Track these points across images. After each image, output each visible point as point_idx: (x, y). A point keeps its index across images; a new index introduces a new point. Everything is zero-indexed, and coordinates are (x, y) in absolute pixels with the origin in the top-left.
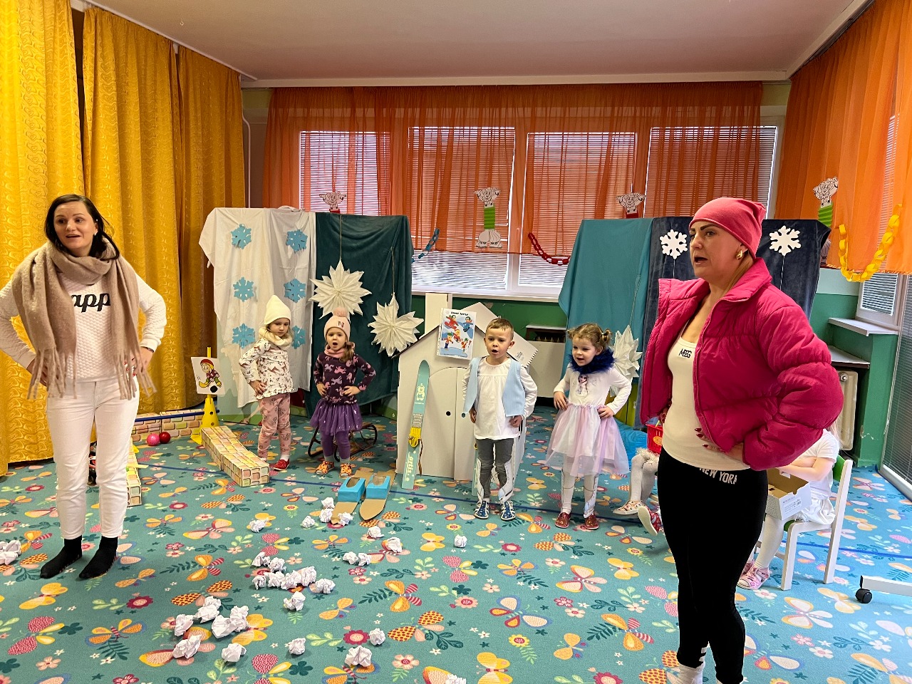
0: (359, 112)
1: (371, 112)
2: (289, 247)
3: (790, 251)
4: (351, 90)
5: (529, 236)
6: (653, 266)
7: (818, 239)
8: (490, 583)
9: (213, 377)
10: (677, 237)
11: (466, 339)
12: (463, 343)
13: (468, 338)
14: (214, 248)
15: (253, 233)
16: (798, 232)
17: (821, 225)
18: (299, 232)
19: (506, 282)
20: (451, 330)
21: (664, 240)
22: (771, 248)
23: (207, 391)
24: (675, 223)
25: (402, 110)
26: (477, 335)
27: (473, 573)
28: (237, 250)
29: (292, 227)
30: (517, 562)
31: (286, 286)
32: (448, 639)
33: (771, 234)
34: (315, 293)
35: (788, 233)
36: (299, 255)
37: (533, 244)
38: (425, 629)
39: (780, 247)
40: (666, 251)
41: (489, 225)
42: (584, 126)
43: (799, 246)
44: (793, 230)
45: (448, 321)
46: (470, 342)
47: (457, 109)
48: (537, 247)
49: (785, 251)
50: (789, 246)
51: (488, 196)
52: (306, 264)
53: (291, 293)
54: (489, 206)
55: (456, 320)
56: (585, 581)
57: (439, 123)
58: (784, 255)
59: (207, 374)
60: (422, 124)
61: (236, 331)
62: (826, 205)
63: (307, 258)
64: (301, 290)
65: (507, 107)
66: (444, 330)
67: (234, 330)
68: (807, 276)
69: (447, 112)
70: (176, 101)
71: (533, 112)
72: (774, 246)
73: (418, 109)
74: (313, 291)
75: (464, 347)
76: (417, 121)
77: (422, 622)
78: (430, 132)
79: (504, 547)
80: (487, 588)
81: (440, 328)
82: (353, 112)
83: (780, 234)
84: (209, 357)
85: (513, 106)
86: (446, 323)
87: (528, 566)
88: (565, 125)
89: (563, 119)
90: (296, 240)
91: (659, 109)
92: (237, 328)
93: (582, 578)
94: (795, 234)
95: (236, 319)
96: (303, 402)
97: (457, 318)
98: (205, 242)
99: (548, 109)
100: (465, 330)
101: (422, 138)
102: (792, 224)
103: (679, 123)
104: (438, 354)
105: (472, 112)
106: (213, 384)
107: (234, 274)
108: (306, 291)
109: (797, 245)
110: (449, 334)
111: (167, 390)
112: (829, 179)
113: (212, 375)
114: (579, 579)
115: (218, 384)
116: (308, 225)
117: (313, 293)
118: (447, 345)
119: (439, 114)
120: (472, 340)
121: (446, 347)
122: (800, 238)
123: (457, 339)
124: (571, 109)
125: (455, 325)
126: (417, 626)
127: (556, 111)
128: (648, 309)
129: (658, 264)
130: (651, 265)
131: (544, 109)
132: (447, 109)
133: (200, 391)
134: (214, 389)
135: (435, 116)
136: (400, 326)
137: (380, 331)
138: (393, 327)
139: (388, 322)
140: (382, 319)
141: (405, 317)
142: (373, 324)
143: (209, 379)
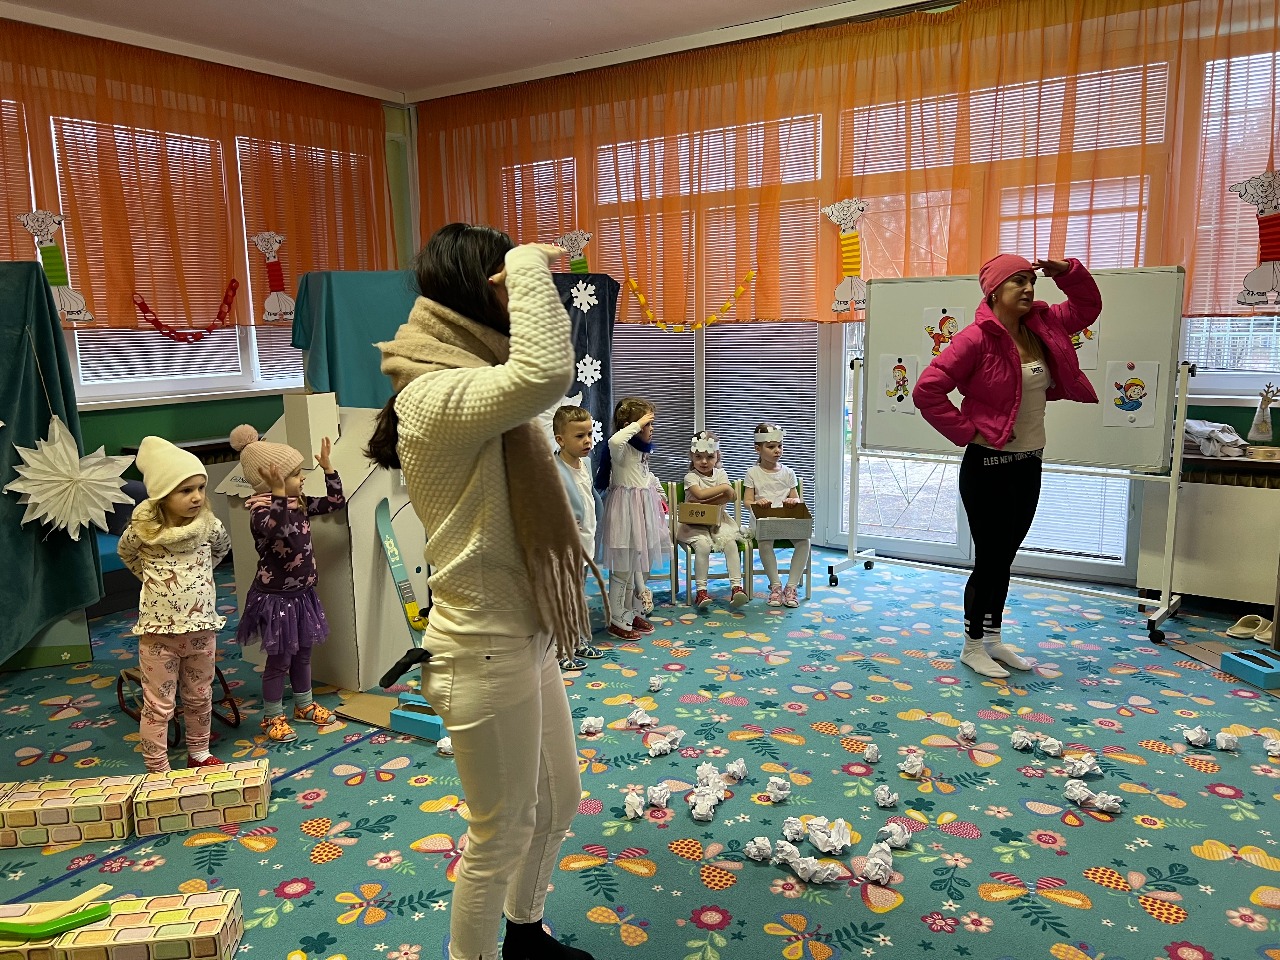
3: (590, 308)
5: (132, 298)
7: (611, 295)
16: (594, 287)
22: (574, 304)
30: (713, 671)
33: (572, 290)
35: (586, 289)
39: (582, 304)
43: (596, 302)
44: (590, 285)
49: (585, 308)
50: (589, 303)
56: (768, 653)
58: (585, 312)
62: (578, 258)
72: (577, 303)
77: (834, 733)
80: (767, 693)
83: (579, 290)
94: (591, 289)
102: (589, 279)
122: (597, 294)
136: (91, 477)
137: (45, 497)
138: (79, 481)
139: (64, 476)
140: (45, 472)
141: (92, 459)
142: (16, 486)
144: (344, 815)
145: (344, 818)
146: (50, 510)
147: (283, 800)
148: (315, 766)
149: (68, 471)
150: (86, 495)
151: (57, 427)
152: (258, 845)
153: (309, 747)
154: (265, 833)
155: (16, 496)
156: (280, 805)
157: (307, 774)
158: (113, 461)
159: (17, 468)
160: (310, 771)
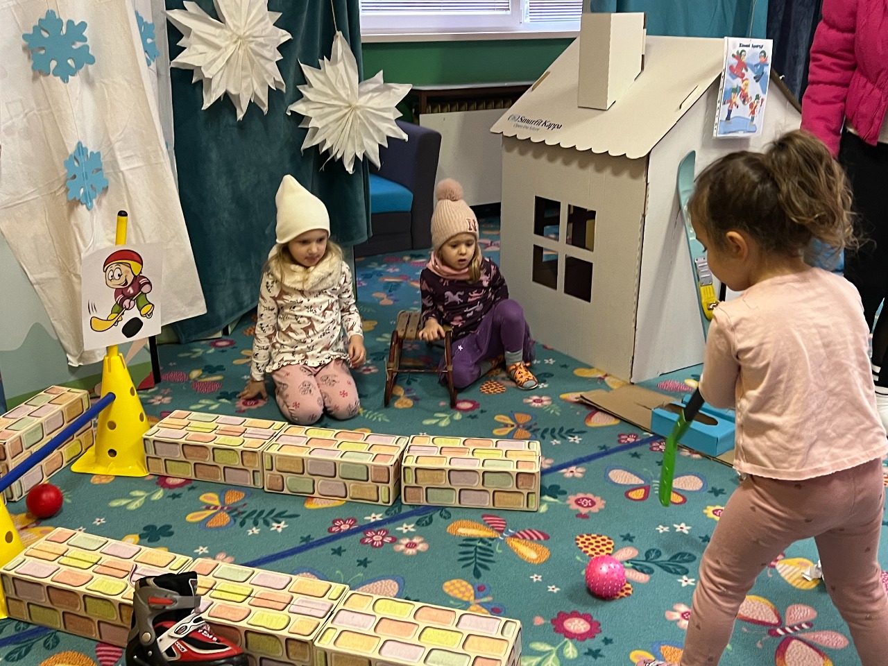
9: (130, 297)
11: (757, 97)
12: (751, 106)
13: (762, 96)
20: (738, 82)
23: (112, 338)
45: (734, 62)
46: (762, 100)
55: (744, 59)
59: (118, 292)
64: (149, 40)
66: (728, 82)
75: (753, 113)
81: (722, 79)
86: (730, 68)
100: (757, 78)
104: (717, 134)
110: (735, 90)
113: (132, 290)
118: (730, 112)
120: (764, 96)
121: (728, 118)
123: (745, 98)
125: (744, 71)
133: (91, 342)
134: (133, 327)
136: (370, 104)
137: (324, 122)
138: (357, 108)
139: (343, 100)
140: (326, 95)
141: (370, 86)
142: (299, 108)
143: (122, 301)
144: (628, 538)
145: (627, 542)
146: (329, 137)
147: (552, 499)
148: (586, 464)
149: (348, 95)
150: (362, 124)
151: (340, 45)
152: (529, 552)
153: (577, 439)
154: (535, 538)
155: (298, 118)
156: (550, 505)
157: (577, 472)
158: (390, 88)
159: (301, 88)
160: (580, 470)
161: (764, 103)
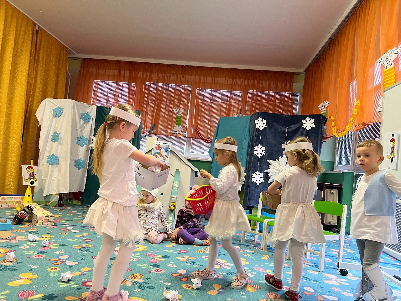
0: (122, 72)
1: (127, 73)
2: (82, 120)
3: (311, 128)
4: (119, 62)
5: (196, 129)
6: (251, 135)
7: (323, 123)
8: (171, 264)
9: (32, 176)
10: (262, 121)
11: (166, 156)
12: (164, 158)
13: (167, 156)
14: (43, 117)
15: (64, 111)
16: (314, 120)
17: (323, 116)
18: (88, 114)
19: (185, 152)
20: (158, 151)
21: (256, 121)
22: (303, 127)
23: (29, 184)
24: (261, 114)
25: (142, 73)
26: (171, 154)
27: (163, 260)
28: (55, 119)
29: (84, 111)
30: (186, 257)
31: (77, 138)
32: (145, 285)
33: (303, 121)
34: (92, 143)
35: (310, 121)
36: (86, 125)
37: (198, 133)
38: (132, 281)
39: (306, 127)
40: (257, 126)
41: (178, 123)
42: (221, 87)
43: (314, 126)
44: (312, 119)
45: (157, 146)
46: (168, 157)
47: (166, 74)
48: (200, 135)
49: (308, 128)
50: (310, 126)
51: (179, 111)
52: (89, 129)
53: (80, 142)
54: (179, 115)
56: (222, 264)
57: (158, 82)
58: (308, 130)
59: (29, 175)
60: (150, 81)
61: (49, 157)
62: (324, 112)
63: (90, 126)
64: (85, 141)
65: (188, 75)
66: (155, 151)
67: (48, 156)
68: (318, 139)
69: (162, 75)
70: (33, 50)
71: (200, 79)
72: (304, 126)
73: (149, 73)
74: (91, 142)
75: (164, 160)
76: (148, 80)
77: (131, 278)
78: (154, 85)
79: (180, 251)
80: (170, 265)
81: (153, 150)
82: (119, 72)
83: (306, 121)
84: (31, 165)
85: (191, 75)
86: (156, 147)
87: (192, 258)
88: (213, 86)
89: (211, 84)
90: (85, 117)
91: (252, 81)
92: (50, 156)
93: (220, 263)
94: (313, 120)
95: (50, 152)
96: (80, 198)
97: (162, 145)
98: (39, 114)
99: (206, 78)
100: (166, 151)
101: (149, 87)
102: (311, 117)
103: (260, 89)
105: (173, 77)
106: (32, 180)
107: (52, 130)
108: (88, 142)
109: (313, 125)
110: (157, 153)
111: (7, 187)
112: (324, 102)
113: (32, 175)
114: (219, 264)
115: (35, 180)
116: (92, 111)
117: (91, 143)
119: (158, 77)
120: (169, 156)
122: (315, 122)
123: (161, 155)
124: (216, 78)
125: (161, 149)
126: (128, 279)
127: (209, 79)
128: (249, 154)
129: (253, 133)
130: (250, 135)
131: (204, 77)
132: (162, 74)
133: (24, 183)
134: (32, 183)
135: (156, 78)
143: (30, 177)
161: (169, 158)
